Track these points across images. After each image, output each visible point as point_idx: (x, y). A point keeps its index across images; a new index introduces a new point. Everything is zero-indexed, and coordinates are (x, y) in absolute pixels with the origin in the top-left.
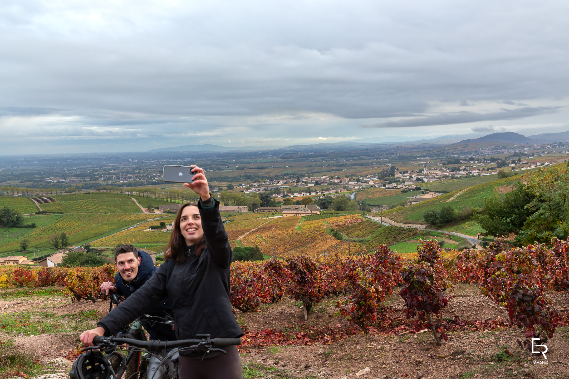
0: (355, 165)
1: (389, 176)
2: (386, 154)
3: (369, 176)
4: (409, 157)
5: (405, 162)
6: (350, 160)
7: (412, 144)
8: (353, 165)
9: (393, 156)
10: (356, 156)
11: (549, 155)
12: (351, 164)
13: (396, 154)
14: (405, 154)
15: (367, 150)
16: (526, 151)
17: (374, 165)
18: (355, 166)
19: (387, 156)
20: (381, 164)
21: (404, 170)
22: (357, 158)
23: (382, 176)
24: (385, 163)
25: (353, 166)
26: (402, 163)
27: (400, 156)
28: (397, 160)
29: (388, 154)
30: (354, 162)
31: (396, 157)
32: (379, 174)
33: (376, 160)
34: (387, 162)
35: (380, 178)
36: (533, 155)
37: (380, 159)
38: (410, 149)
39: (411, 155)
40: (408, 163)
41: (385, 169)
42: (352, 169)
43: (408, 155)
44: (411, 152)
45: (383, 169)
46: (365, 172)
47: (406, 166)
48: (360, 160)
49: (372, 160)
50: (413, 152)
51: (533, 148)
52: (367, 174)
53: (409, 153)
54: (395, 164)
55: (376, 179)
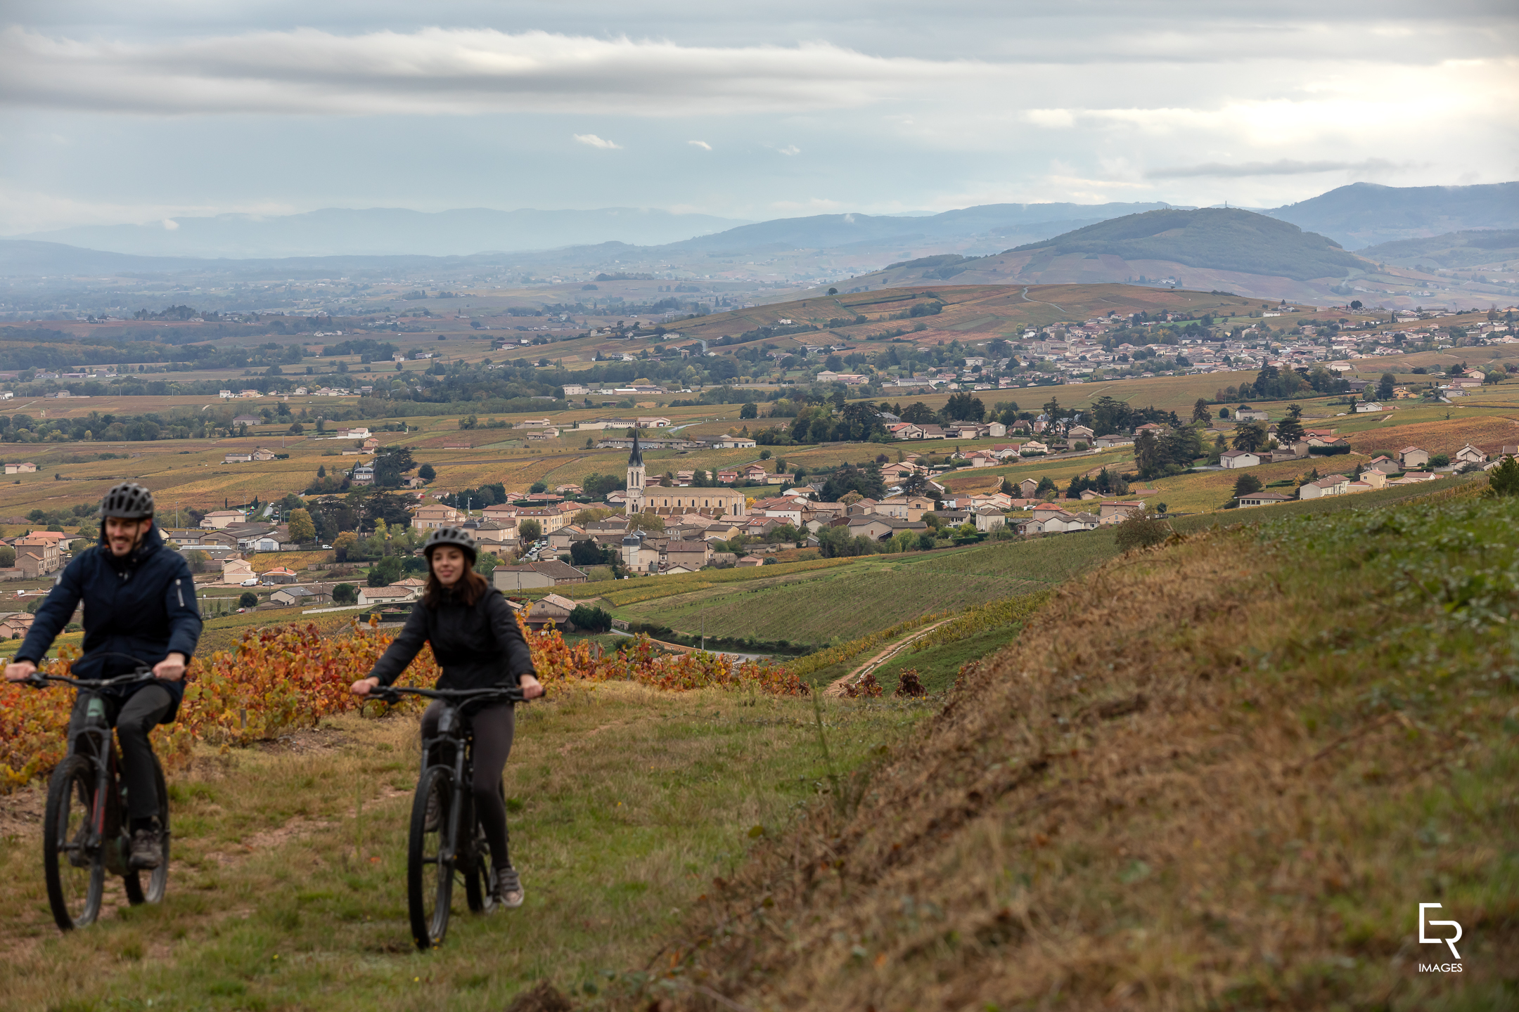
0: (99, 428)
1: (369, 525)
2: (327, 352)
3: (220, 521)
4: (507, 375)
5: (482, 419)
6: (57, 388)
7: (526, 280)
8: (79, 430)
9: (383, 370)
10: (96, 359)
12: (62, 425)
13: (411, 356)
14: (474, 359)
15: (184, 312)
17: (243, 432)
18: (98, 436)
19: (343, 367)
20: (297, 430)
21: (474, 476)
22: (104, 375)
23: (319, 527)
24: (329, 424)
25: (79, 436)
26: (454, 421)
27: (439, 369)
28: (417, 397)
29: (346, 349)
30: (83, 409)
31: (407, 376)
32: (288, 504)
33: (254, 394)
34: (345, 416)
35: (300, 540)
37: (288, 386)
38: (515, 312)
39: (520, 363)
40: (502, 425)
41: (334, 470)
42: (76, 460)
43: (497, 365)
44: (524, 341)
45: (321, 472)
46: (179, 490)
47: (491, 447)
48: (133, 389)
49: (224, 394)
50: (535, 342)
51: (1390, 338)
52: (198, 509)
53: (506, 347)
54: (401, 428)
55: (276, 546)
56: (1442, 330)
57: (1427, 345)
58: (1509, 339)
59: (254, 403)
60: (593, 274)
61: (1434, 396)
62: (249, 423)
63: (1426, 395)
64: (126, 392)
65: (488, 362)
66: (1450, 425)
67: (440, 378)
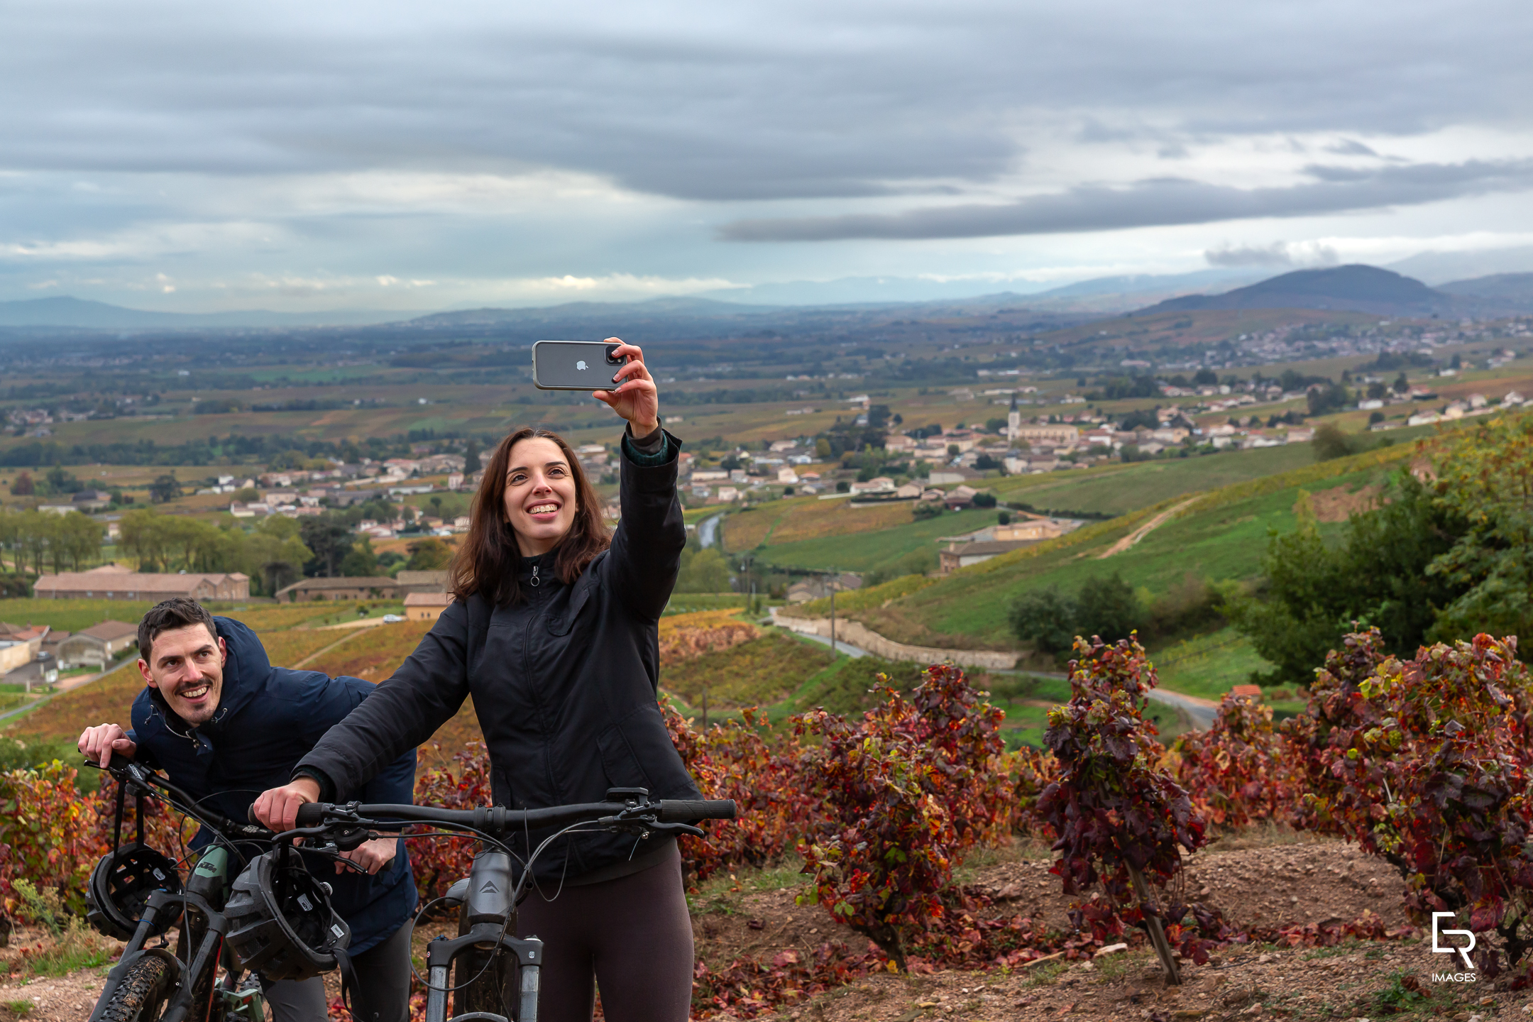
0: (720, 397)
1: (862, 448)
2: (848, 354)
3: (779, 447)
4: (946, 365)
5: (931, 389)
6: (697, 376)
8: (707, 399)
9: (878, 363)
10: (721, 360)
11: (1522, 364)
12: (700, 396)
13: (894, 355)
14: (928, 357)
15: (769, 333)
16: (1428, 346)
17: (798, 398)
18: (718, 401)
19: (856, 362)
20: (828, 397)
22: (727, 368)
23: (833, 448)
24: (846, 393)
25: (708, 401)
26: (915, 390)
27: (909, 363)
28: (896, 378)
29: (858, 352)
30: (712, 386)
31: (890, 366)
32: (819, 436)
33: (806, 378)
34: (855, 389)
35: (822, 456)
36: (1455, 364)
37: (825, 373)
38: (952, 331)
39: (954, 358)
40: (943, 393)
41: (846, 417)
42: (705, 414)
43: (941, 360)
44: (956, 347)
45: (839, 419)
46: (759, 430)
47: (935, 405)
48: (740, 376)
49: (790, 378)
50: (963, 347)
51: (1456, 335)
52: (769, 439)
53: (946, 350)
54: (886, 395)
55: (809, 460)
56: (1487, 329)
57: (1479, 338)
58: (1528, 334)
59: (805, 382)
61: (1485, 366)
62: (802, 393)
63: (1480, 366)
64: (736, 377)
65: (935, 358)
66: (1499, 381)
67: (909, 367)
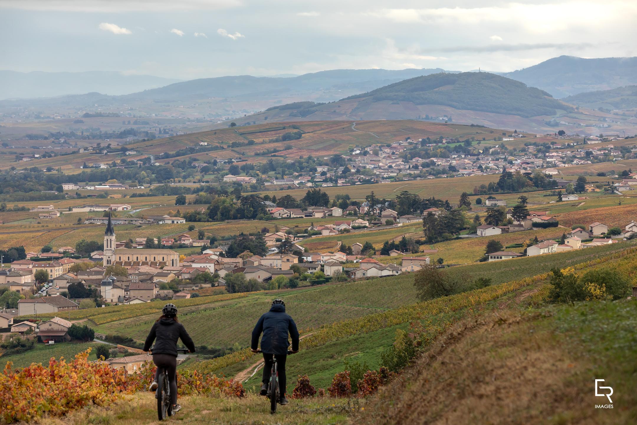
4: (26, 177)
5: (10, 206)
7: (38, 117)
21: (5, 242)
38: (31, 137)
39: (34, 169)
40: (23, 209)
43: (20, 171)
44: (37, 156)
47: (16, 223)
50: (44, 156)
51: (583, 154)
53: (25, 160)
56: (616, 149)
57: (606, 158)
60: (81, 113)
61: (612, 190)
63: (606, 190)
65: (13, 169)
66: (621, 209)
